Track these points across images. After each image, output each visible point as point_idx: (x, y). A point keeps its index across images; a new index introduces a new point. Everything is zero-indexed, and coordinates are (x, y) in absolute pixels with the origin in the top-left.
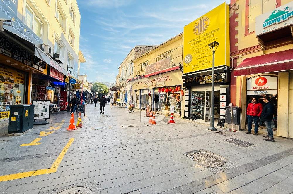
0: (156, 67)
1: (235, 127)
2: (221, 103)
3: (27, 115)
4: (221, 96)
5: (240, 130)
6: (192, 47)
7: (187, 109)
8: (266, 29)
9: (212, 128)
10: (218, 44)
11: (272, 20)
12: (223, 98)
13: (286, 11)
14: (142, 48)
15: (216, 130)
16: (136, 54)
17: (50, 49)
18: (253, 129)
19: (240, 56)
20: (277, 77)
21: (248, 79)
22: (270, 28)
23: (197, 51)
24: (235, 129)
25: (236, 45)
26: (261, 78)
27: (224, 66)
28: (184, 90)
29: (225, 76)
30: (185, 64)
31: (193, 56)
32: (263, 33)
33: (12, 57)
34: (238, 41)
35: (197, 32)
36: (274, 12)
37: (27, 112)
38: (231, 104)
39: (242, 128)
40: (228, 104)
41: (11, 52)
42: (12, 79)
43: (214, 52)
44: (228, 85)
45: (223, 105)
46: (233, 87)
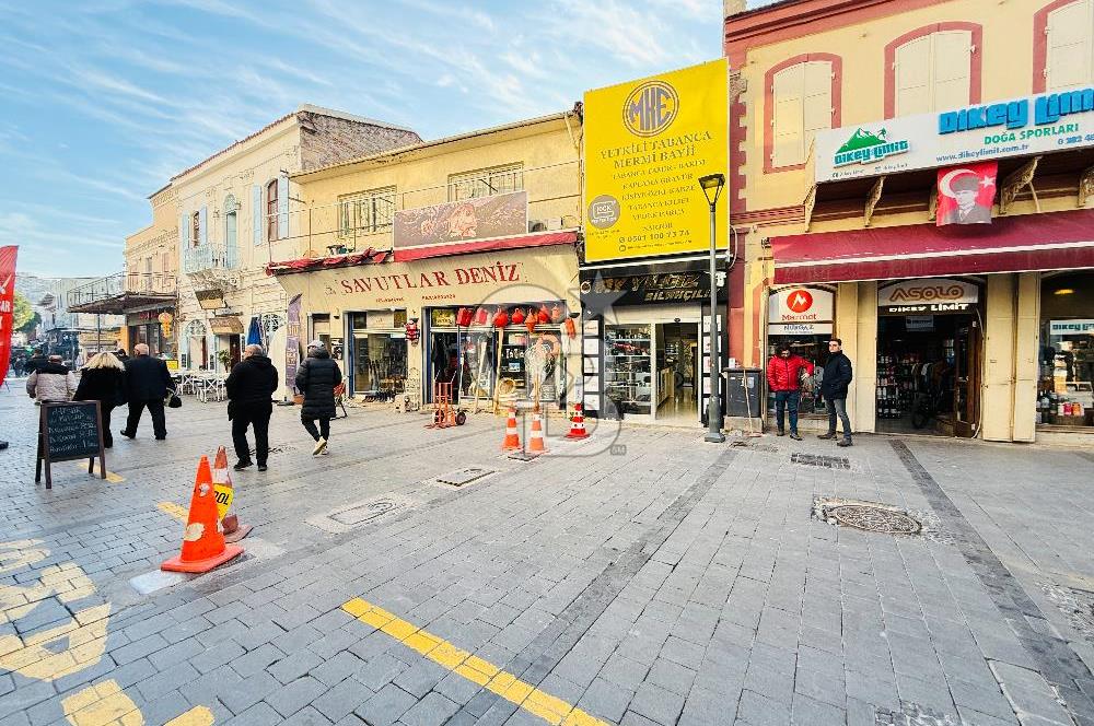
0: (453, 221)
2: (707, 359)
6: (620, 171)
8: (839, 171)
9: (716, 436)
11: (854, 151)
13: (881, 138)
14: (335, 123)
15: (724, 439)
16: (305, 141)
18: (787, 424)
19: (752, 227)
20: (834, 292)
22: (847, 170)
23: (637, 190)
25: (742, 194)
26: (801, 292)
30: (594, 229)
31: (624, 206)
32: (832, 179)
34: (747, 185)
35: (637, 125)
36: (858, 132)
38: (732, 362)
43: (713, 204)
46: (737, 314)
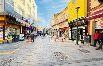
1: (88, 44)
2: (83, 33)
3: (16, 38)
4: (83, 30)
5: (91, 45)
7: (70, 36)
9: (76, 44)
10: (80, 8)
12: (84, 31)
15: (79, 45)
17: (25, 18)
19: (92, 11)
21: (96, 22)
24: (88, 45)
25: (90, 7)
27: (83, 17)
28: (69, 29)
29: (84, 21)
30: (69, 18)
33: (13, 22)
34: (91, 5)
37: (16, 37)
38: (87, 34)
39: (92, 45)
40: (86, 34)
41: (13, 20)
42: (16, 28)
43: (78, 11)
44: (86, 26)
45: (84, 34)
